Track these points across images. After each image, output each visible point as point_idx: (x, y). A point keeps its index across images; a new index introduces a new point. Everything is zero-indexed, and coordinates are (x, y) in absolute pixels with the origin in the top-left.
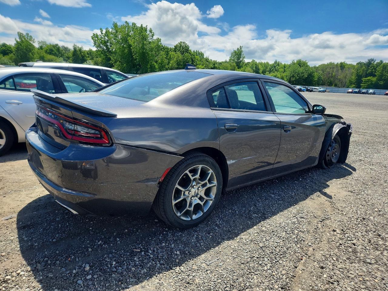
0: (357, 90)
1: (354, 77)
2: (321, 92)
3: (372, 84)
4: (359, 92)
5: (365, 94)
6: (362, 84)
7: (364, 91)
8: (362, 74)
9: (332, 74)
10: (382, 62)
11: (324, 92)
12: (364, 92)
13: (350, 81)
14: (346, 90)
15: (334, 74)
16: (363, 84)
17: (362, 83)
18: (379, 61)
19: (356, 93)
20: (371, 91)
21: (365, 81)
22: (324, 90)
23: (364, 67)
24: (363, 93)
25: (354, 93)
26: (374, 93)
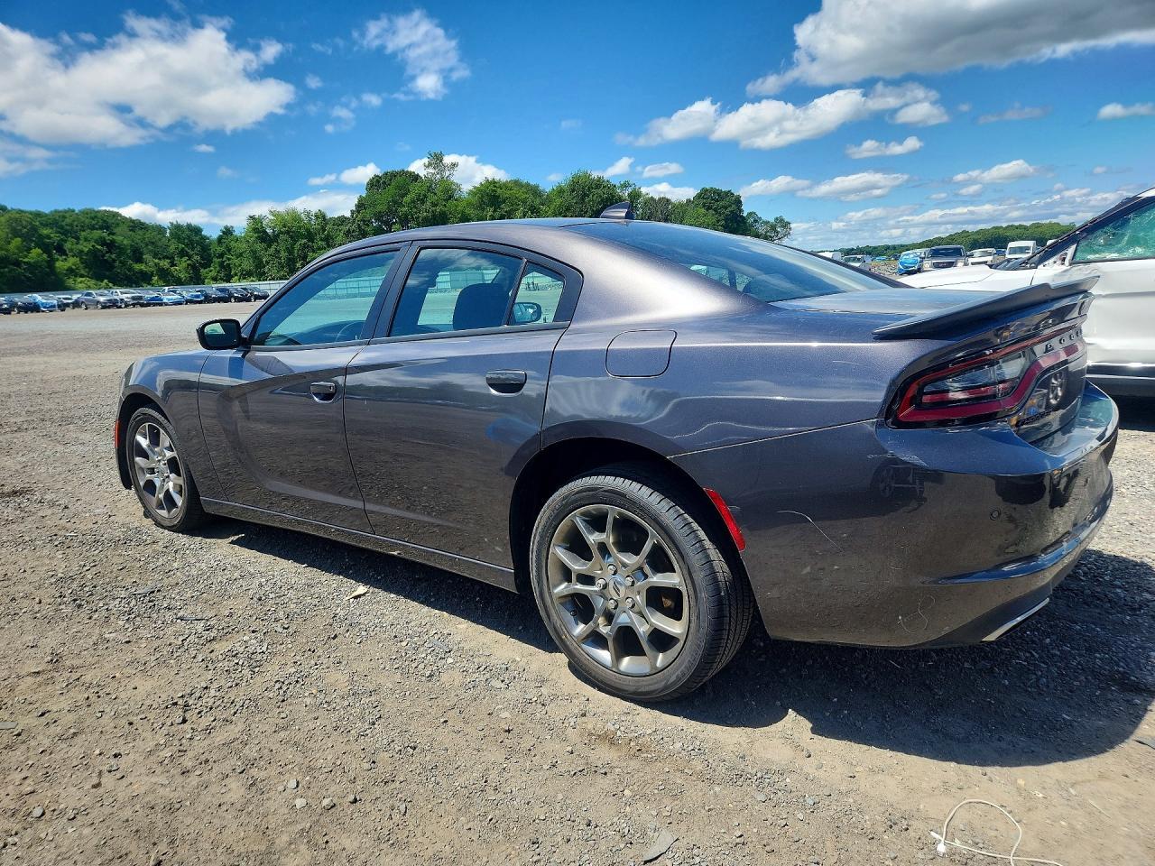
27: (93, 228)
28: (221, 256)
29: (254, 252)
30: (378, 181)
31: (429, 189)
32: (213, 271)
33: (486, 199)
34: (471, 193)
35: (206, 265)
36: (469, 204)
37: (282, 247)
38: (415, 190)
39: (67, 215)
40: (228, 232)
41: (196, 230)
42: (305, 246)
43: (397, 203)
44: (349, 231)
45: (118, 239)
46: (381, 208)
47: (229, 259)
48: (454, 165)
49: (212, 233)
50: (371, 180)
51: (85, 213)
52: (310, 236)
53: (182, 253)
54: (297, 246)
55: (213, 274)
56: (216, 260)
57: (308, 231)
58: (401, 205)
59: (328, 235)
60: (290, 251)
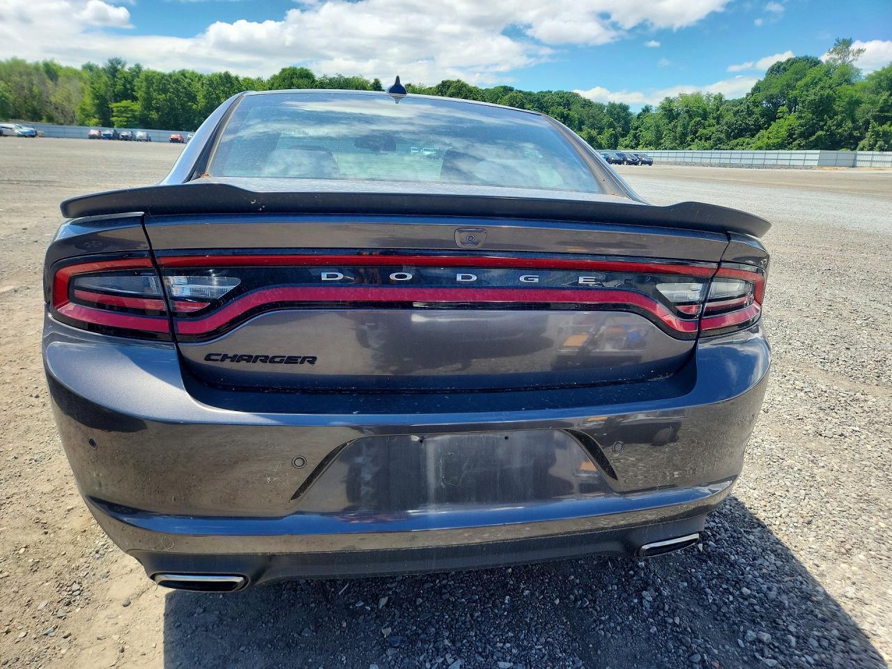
0: (109, 131)
1: (88, 101)
2: (26, 137)
3: (134, 117)
4: (115, 137)
5: (131, 140)
6: (113, 119)
7: (125, 133)
8: (106, 93)
9: (31, 91)
10: (138, 67)
11: (33, 136)
12: (127, 136)
13: (83, 110)
14: (83, 131)
15: (36, 90)
16: (116, 118)
17: (113, 116)
18: (133, 66)
19: (108, 137)
20: (140, 133)
21: (118, 111)
22: (32, 132)
23: (105, 78)
24: (126, 138)
25: (104, 138)
26: (148, 140)
27: (559, 104)
28: (636, 129)
29: (658, 126)
30: (779, 67)
31: (827, 73)
32: (627, 140)
33: (884, 84)
34: (870, 78)
35: (624, 136)
36: (864, 89)
37: (680, 124)
38: (812, 73)
39: (546, 95)
40: (646, 110)
41: (624, 108)
42: (698, 123)
43: (790, 86)
44: (738, 112)
45: (572, 113)
46: (774, 91)
47: (641, 131)
48: (860, 51)
49: (635, 110)
50: (773, 66)
51: (557, 93)
52: (705, 116)
53: (611, 125)
54: (692, 123)
55: (627, 142)
56: (632, 132)
57: (704, 110)
58: (794, 88)
59: (720, 115)
60: (685, 127)
